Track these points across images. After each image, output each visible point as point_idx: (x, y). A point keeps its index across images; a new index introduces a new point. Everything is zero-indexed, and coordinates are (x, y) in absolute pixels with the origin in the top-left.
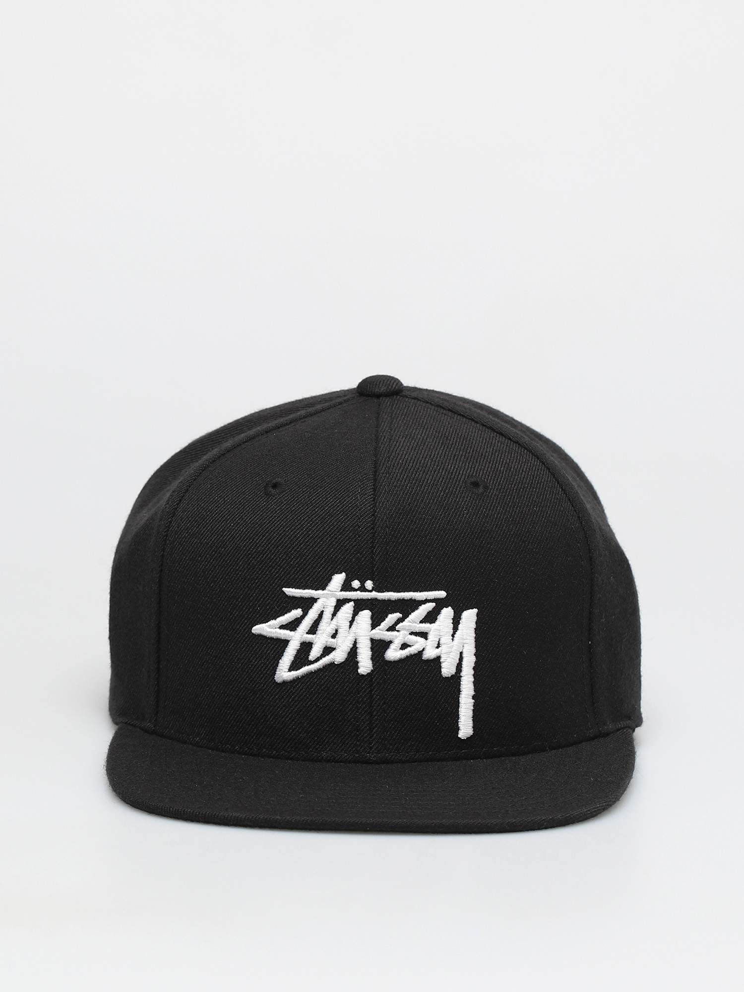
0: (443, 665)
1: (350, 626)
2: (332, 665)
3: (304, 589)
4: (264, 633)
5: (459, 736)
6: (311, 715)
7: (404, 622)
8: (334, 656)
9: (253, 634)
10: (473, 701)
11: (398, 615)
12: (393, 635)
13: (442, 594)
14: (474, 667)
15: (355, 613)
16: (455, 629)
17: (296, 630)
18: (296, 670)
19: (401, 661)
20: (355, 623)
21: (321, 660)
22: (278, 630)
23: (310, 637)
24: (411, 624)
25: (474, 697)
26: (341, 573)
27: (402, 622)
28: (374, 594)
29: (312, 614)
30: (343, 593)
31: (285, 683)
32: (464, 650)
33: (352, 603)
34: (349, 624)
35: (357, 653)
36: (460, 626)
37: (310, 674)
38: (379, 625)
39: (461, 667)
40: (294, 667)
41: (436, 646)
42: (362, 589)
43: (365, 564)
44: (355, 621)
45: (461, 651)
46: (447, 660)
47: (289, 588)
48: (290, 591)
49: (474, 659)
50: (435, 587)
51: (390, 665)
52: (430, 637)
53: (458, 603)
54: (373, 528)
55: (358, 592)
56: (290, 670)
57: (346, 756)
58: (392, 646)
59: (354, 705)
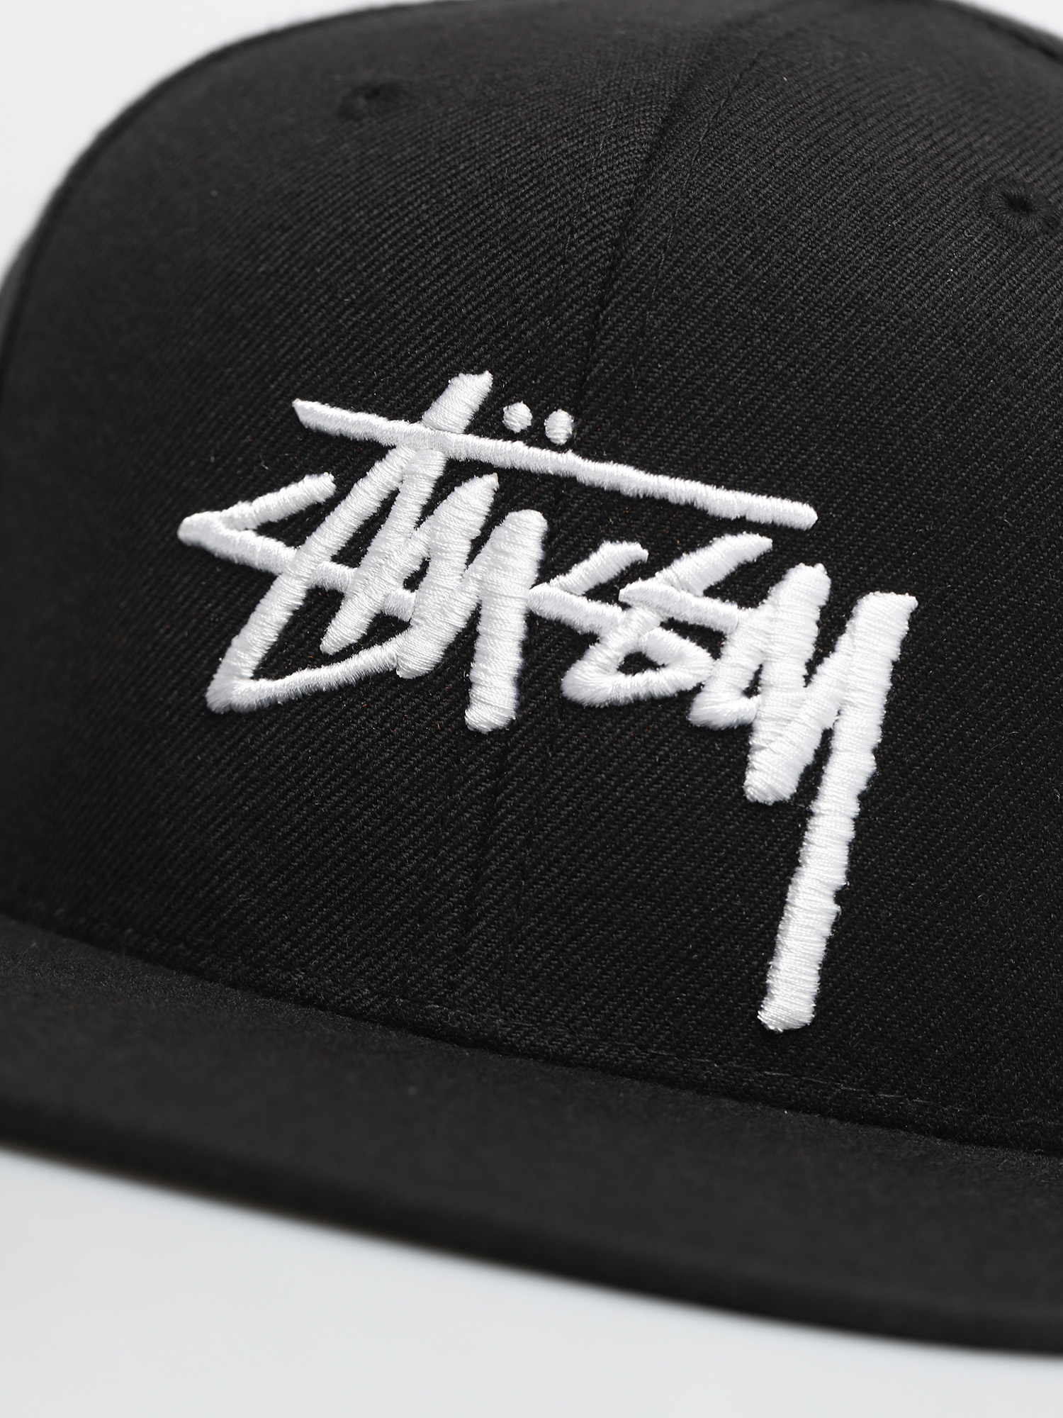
0: (757, 759)
1: (471, 558)
2: (385, 679)
3: (357, 410)
4: (210, 543)
5: (763, 1016)
6: (285, 836)
7: (650, 581)
8: (401, 649)
9: (181, 544)
10: (837, 908)
11: (635, 551)
12: (603, 614)
13: (802, 514)
14: (864, 792)
15: (495, 518)
16: (825, 644)
17: (303, 542)
18: (277, 678)
19: (614, 711)
20: (487, 548)
21: (355, 657)
22: (252, 538)
23: (340, 574)
24: (671, 590)
25: (840, 897)
26: (480, 372)
27: (644, 579)
28: (571, 463)
29: (364, 498)
30: (471, 439)
31: (233, 716)
32: (839, 726)
33: (491, 480)
34: (467, 548)
35: (473, 651)
36: (844, 642)
37: (314, 698)
38: (565, 571)
39: (818, 781)
40: (271, 666)
41: (745, 685)
42: (536, 436)
43: (561, 353)
44: (489, 543)
45: (829, 725)
46: (772, 745)
47: (313, 400)
48: (312, 411)
49: (868, 764)
50: (782, 486)
51: (575, 719)
52: (729, 650)
53: (850, 560)
54: (616, 243)
55: (519, 445)
56: (257, 675)
57: (366, 998)
58: (596, 654)
59: (428, 828)
